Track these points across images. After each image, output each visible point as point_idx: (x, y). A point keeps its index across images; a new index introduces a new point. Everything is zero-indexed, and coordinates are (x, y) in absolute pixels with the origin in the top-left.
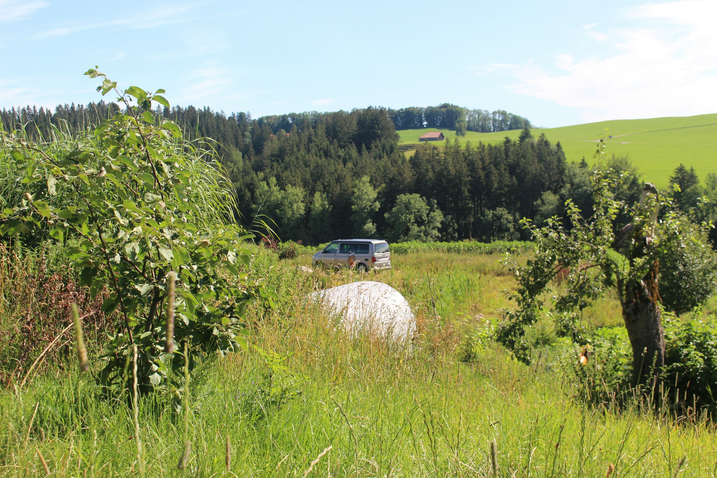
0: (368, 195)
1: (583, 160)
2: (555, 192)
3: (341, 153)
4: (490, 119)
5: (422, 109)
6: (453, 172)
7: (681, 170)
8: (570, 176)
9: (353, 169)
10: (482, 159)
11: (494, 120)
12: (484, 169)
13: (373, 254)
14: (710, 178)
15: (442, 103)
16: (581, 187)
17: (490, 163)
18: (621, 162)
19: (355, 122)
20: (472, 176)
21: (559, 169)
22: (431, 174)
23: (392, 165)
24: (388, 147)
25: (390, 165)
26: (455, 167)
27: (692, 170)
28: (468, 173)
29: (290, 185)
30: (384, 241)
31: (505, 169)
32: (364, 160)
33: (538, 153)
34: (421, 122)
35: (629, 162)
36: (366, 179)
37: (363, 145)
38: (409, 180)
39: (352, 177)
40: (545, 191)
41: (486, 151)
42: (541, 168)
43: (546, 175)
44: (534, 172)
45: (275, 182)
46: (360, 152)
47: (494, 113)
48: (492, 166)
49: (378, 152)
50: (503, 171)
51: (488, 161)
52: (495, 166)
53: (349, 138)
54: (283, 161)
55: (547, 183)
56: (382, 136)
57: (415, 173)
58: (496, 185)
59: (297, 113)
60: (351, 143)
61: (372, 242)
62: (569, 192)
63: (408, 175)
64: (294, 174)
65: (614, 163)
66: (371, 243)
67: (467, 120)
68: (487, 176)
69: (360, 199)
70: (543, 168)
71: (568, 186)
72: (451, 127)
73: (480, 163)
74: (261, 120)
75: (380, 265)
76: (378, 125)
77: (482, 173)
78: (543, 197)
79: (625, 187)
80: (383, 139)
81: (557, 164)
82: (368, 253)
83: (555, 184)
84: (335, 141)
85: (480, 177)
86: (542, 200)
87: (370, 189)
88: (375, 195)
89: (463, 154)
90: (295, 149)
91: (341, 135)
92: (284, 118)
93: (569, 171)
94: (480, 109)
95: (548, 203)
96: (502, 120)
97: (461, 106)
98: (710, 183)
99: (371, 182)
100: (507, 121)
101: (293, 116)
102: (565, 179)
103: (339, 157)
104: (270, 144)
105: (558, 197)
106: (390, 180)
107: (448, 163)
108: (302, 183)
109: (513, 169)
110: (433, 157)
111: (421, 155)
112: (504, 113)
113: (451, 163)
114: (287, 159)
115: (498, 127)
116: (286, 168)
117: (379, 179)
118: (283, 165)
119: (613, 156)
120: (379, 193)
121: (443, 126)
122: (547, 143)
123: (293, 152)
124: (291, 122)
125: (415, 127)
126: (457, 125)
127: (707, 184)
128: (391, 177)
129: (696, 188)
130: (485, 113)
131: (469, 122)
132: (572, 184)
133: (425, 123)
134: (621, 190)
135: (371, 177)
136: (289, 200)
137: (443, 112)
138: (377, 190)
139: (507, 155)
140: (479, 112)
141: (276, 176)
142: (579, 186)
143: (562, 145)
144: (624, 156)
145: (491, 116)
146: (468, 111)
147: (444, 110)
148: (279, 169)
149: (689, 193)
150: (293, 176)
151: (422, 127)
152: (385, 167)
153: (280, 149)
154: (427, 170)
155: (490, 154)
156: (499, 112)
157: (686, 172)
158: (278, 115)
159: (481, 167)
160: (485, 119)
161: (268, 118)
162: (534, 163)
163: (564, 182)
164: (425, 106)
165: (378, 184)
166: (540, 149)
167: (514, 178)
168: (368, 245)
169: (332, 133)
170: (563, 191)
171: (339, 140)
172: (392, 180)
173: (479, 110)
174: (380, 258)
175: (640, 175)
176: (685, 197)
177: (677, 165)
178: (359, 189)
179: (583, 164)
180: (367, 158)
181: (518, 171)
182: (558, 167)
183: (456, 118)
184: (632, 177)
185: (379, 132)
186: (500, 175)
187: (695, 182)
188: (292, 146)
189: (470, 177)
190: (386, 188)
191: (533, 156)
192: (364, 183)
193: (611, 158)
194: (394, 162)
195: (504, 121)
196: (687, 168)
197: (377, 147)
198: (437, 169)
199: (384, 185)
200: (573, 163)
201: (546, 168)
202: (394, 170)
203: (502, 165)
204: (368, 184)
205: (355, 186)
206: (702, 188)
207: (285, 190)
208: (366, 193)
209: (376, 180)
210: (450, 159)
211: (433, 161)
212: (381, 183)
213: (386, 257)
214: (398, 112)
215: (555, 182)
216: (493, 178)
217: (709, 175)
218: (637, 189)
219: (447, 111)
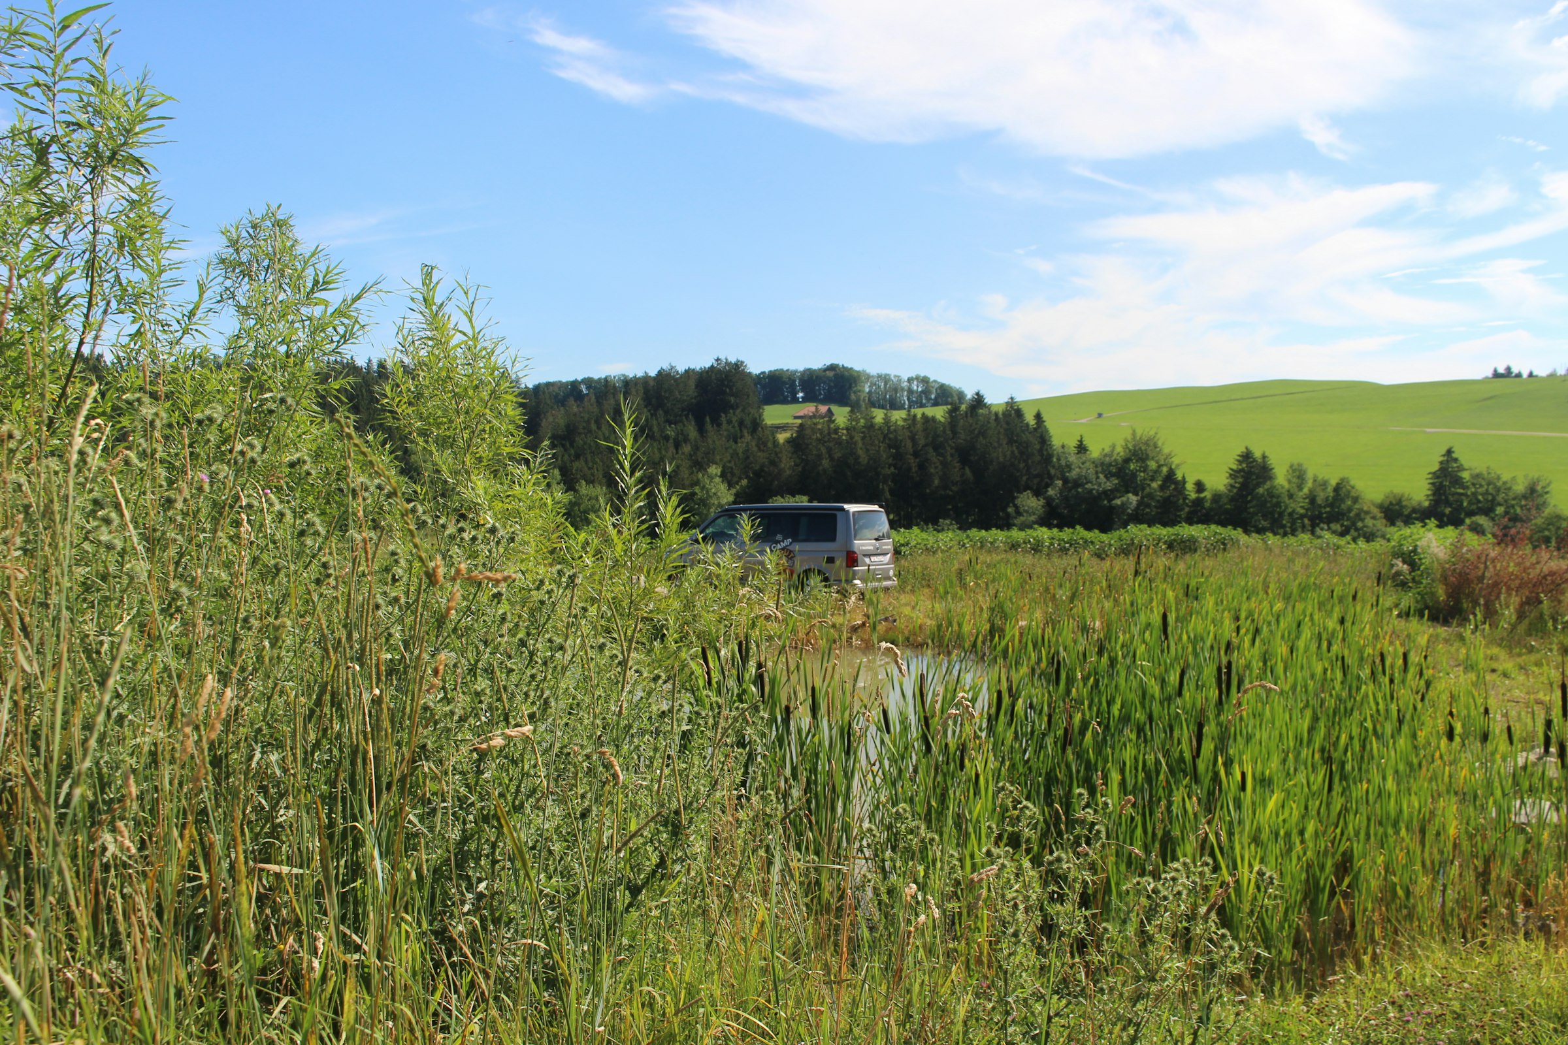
0: (718, 498)
1: (1081, 441)
2: (1037, 494)
3: (670, 432)
4: (903, 389)
5: (796, 371)
6: (864, 459)
7: (1247, 456)
8: (1060, 466)
9: (691, 455)
10: (913, 438)
11: (910, 391)
12: (916, 454)
13: (849, 541)
14: (1294, 471)
15: (828, 363)
16: (1082, 485)
17: (926, 445)
18: (1147, 443)
19: (692, 384)
20: (895, 466)
21: (1042, 455)
22: (826, 463)
23: (760, 449)
24: (748, 422)
25: (755, 449)
26: (868, 450)
27: (1264, 457)
28: (890, 461)
29: (584, 483)
30: (876, 507)
31: (952, 455)
32: (710, 441)
33: (1006, 430)
34: (794, 394)
35: (1160, 444)
36: (714, 470)
37: (708, 419)
38: (788, 472)
39: (691, 467)
40: (1020, 492)
41: (919, 426)
42: (1013, 452)
43: (1022, 465)
44: (1001, 459)
45: (559, 477)
46: (701, 429)
47: (910, 380)
48: (931, 450)
49: (732, 430)
50: (949, 458)
51: (922, 442)
52: (936, 449)
53: (683, 410)
54: (572, 445)
55: (1024, 478)
56: (738, 407)
57: (798, 461)
58: (936, 482)
59: (596, 377)
60: (687, 416)
61: (846, 506)
62: (1061, 493)
63: (787, 464)
64: (590, 465)
65: (1134, 446)
66: (843, 509)
67: (867, 390)
68: (922, 467)
69: (705, 505)
70: (1016, 452)
71: (1059, 483)
72: (842, 401)
73: (909, 444)
74: (537, 388)
75: (867, 577)
76: (731, 388)
77: (913, 462)
78: (1018, 502)
79: (1155, 485)
80: (738, 411)
81: (1038, 447)
82: (832, 538)
83: (1036, 481)
84: (660, 412)
85: (910, 469)
86: (1016, 507)
87: (723, 487)
88: (731, 499)
89: (880, 428)
90: (593, 426)
91: (669, 405)
92: (574, 385)
93: (1059, 459)
94: (888, 372)
95: (1027, 512)
96: (922, 392)
97: (857, 368)
98: (1294, 480)
99: (723, 475)
100: (930, 393)
101: (588, 382)
102: (1053, 472)
103: (667, 438)
104: (551, 419)
105: (1042, 502)
106: (755, 473)
107: (855, 443)
108: (604, 481)
109: (965, 455)
110: (829, 434)
111: (808, 432)
112: (925, 381)
113: (860, 444)
114: (579, 441)
115: (916, 402)
116: (577, 457)
117: (736, 471)
118: (572, 452)
119: (1134, 433)
120: (737, 495)
121: (829, 399)
122: (1019, 413)
123: (590, 431)
124: (585, 391)
125: (784, 401)
126: (853, 397)
127: (1290, 482)
128: (757, 468)
129: (1273, 487)
130: (895, 380)
131: (870, 392)
132: (1066, 481)
133: (801, 395)
134: (1147, 490)
135: (724, 467)
136: (582, 507)
137: (828, 378)
138: (733, 491)
139: (954, 433)
140: (886, 379)
141: (561, 470)
142: (1077, 483)
143: (1045, 416)
144: (1152, 433)
145: (905, 385)
146: (868, 377)
147: (830, 374)
148: (566, 457)
149: (1263, 495)
150: (589, 469)
151: (795, 400)
152: (746, 451)
153: (568, 426)
154: (819, 457)
155: (924, 430)
156: (917, 378)
157: (1255, 460)
158: (564, 380)
159: (911, 451)
160: (896, 389)
161: (548, 385)
162: (1000, 445)
163: (1051, 478)
164: (801, 369)
165: (735, 479)
166: (1008, 423)
167: (967, 470)
168: (835, 516)
169: (654, 401)
170: (1051, 492)
171: (666, 412)
172: (758, 474)
173: (887, 375)
174: (869, 556)
175: (1178, 465)
176: (1254, 502)
177: (1241, 449)
178: (703, 488)
179: (1081, 448)
180: (716, 438)
181: (972, 458)
182: (1041, 450)
183: (850, 387)
184: (1165, 470)
185: (732, 399)
186: (945, 464)
187: (1271, 478)
188: (588, 422)
189: (892, 469)
190: (748, 487)
191: (999, 433)
192: (711, 478)
193: (1129, 437)
194: (762, 444)
195: (926, 392)
196: (1257, 454)
197: (729, 422)
198: (837, 455)
199: (744, 482)
200: (1063, 447)
201: (1022, 453)
202: (762, 457)
203: (948, 449)
204: (718, 480)
205: (697, 483)
206: (1283, 487)
207: (575, 491)
208: (715, 494)
209: (733, 474)
210: (858, 437)
211: (829, 441)
212: (740, 478)
213: (885, 554)
214: (758, 376)
215: (1036, 476)
216: (932, 470)
217: (1291, 466)
218: (1175, 489)
219: (836, 375)
